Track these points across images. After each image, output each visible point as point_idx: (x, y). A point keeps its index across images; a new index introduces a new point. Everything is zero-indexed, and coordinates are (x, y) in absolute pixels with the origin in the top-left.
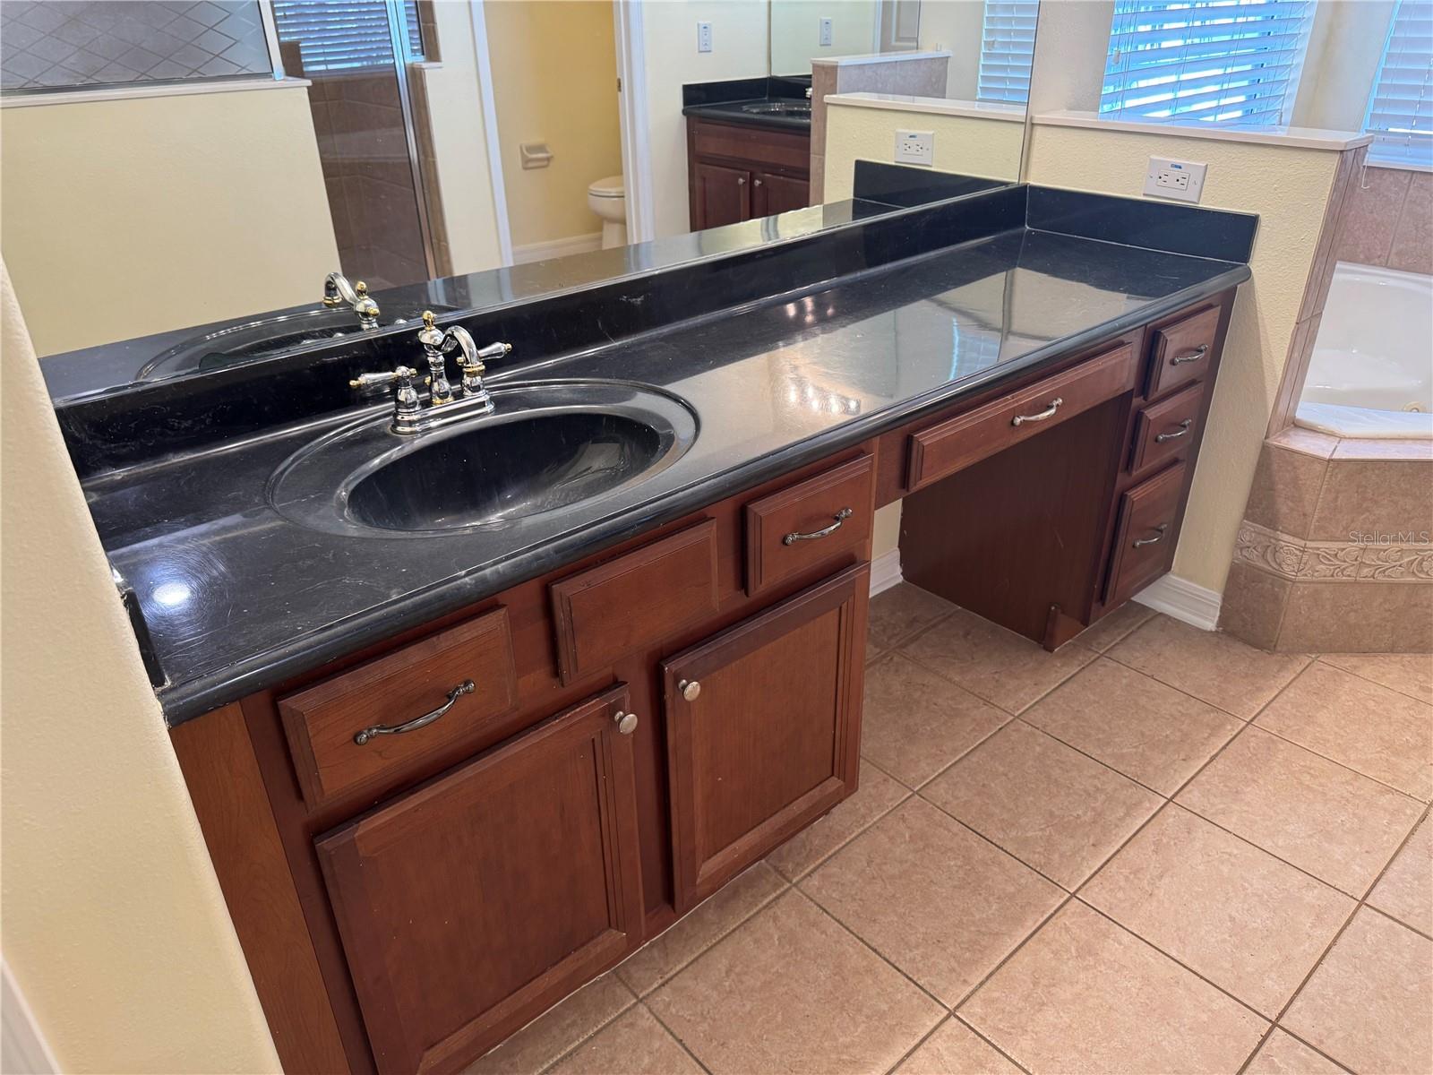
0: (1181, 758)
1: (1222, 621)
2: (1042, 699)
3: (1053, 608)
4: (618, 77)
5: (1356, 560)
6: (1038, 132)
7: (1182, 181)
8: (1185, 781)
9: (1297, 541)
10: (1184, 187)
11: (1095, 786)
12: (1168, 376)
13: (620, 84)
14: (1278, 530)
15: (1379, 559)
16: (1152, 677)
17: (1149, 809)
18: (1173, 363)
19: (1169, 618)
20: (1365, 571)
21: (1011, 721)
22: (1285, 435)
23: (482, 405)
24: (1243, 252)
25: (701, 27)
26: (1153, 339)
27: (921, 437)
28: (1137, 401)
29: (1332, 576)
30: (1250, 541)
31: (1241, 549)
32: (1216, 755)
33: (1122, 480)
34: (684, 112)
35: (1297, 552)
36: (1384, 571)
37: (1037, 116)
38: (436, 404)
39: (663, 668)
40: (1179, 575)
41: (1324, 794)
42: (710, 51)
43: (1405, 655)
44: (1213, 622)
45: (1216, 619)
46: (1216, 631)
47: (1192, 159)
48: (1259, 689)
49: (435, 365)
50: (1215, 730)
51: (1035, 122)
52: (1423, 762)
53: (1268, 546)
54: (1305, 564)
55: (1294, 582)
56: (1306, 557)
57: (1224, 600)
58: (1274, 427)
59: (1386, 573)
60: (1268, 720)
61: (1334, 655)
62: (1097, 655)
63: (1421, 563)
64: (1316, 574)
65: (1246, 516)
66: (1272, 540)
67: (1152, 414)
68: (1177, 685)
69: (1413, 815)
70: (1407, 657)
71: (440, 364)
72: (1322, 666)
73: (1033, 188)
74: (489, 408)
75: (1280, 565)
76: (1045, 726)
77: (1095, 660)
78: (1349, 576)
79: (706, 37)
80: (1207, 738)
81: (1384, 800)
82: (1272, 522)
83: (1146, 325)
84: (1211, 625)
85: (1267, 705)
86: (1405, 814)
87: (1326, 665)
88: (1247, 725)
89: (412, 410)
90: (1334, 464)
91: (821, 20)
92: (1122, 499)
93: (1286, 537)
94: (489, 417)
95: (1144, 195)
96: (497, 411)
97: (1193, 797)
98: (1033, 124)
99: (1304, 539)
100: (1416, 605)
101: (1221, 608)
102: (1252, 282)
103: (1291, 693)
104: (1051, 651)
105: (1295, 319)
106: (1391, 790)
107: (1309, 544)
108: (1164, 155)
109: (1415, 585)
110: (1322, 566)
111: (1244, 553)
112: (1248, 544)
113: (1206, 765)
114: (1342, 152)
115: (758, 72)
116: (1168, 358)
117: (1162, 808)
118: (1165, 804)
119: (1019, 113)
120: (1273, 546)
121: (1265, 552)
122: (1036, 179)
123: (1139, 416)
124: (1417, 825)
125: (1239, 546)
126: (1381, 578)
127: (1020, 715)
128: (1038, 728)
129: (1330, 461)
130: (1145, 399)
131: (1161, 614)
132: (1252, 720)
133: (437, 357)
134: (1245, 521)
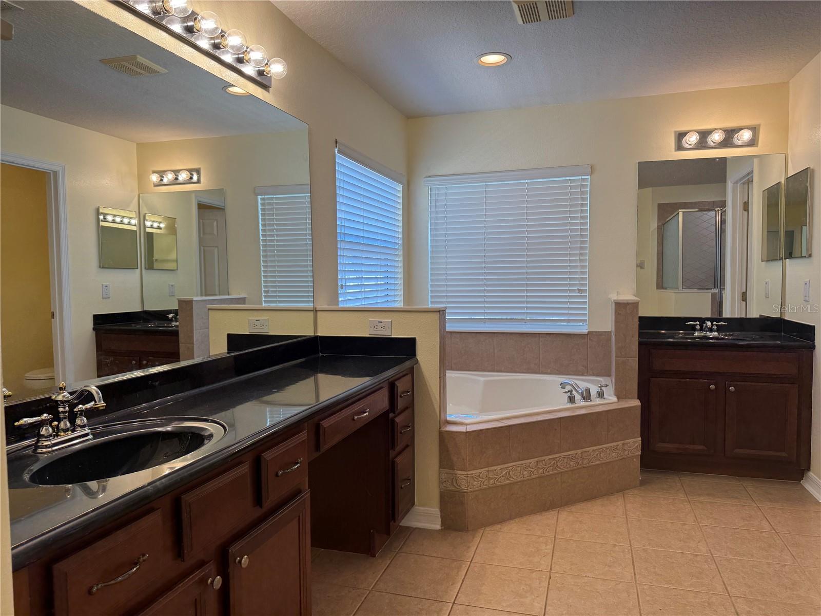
0: (450, 584)
1: (443, 524)
2: (379, 579)
3: (372, 531)
4: (52, 311)
5: (487, 477)
6: (319, 314)
7: (383, 327)
8: (456, 593)
9: (463, 472)
10: (385, 330)
11: (419, 608)
12: (401, 404)
13: (53, 314)
14: (454, 470)
15: (495, 474)
16: (423, 555)
17: (447, 610)
18: (401, 397)
19: (420, 529)
20: (491, 481)
21: (369, 593)
22: (446, 427)
23: (87, 435)
24: (413, 353)
25: (104, 286)
26: (392, 387)
27: (323, 423)
28: (391, 415)
29: (480, 486)
30: (445, 478)
31: (442, 483)
32: (464, 579)
33: (392, 454)
34: (94, 329)
35: (465, 478)
36: (498, 480)
37: (318, 307)
38: (61, 436)
39: (228, 550)
40: (419, 506)
41: (512, 580)
42: (109, 298)
43: (516, 519)
44: (439, 524)
45: (440, 523)
46: (442, 529)
47: (386, 319)
48: (469, 547)
49: (63, 412)
50: (459, 568)
51: (317, 309)
52: (540, 557)
53: (453, 479)
54: (469, 482)
55: (467, 493)
56: (469, 479)
57: (441, 511)
58: (442, 424)
59: (499, 480)
60: (477, 559)
61: (490, 526)
62: (396, 553)
63: (509, 474)
64: (474, 487)
65: (441, 467)
66: (454, 475)
67: (397, 420)
68: (435, 555)
69: (546, 577)
70: (517, 520)
71: (66, 412)
72: (487, 532)
73: (320, 337)
74: (90, 437)
75: (460, 486)
76: (386, 590)
77: (396, 555)
78: (486, 485)
79: (106, 291)
80: (457, 573)
81: (534, 575)
82: (452, 467)
83: (389, 379)
84: (438, 527)
85: (475, 553)
86: (543, 578)
87: (489, 532)
88: (470, 563)
89: (48, 439)
90: (468, 434)
91: (169, 285)
92: (393, 463)
93: (459, 472)
94: (91, 441)
95: (370, 335)
96: (94, 438)
97: (462, 599)
98: (316, 311)
99: (465, 471)
100: (513, 494)
101: (441, 516)
102: (419, 364)
103: (481, 545)
104: (375, 556)
105: (438, 376)
106: (534, 571)
107: (469, 473)
108: (375, 318)
109: (510, 484)
110: (476, 483)
111: (445, 485)
112: (445, 480)
113: (461, 585)
114: (439, 311)
115: (136, 308)
116: (399, 394)
117: (452, 608)
118: (453, 605)
119: (311, 306)
120: (455, 478)
121: (452, 482)
122: (321, 333)
123: (393, 421)
124: (549, 581)
125: (441, 482)
126: (498, 484)
127: (372, 589)
128: (383, 592)
129: (467, 432)
130: (394, 413)
131: (416, 528)
132: (472, 561)
133: (65, 408)
134: (441, 469)
